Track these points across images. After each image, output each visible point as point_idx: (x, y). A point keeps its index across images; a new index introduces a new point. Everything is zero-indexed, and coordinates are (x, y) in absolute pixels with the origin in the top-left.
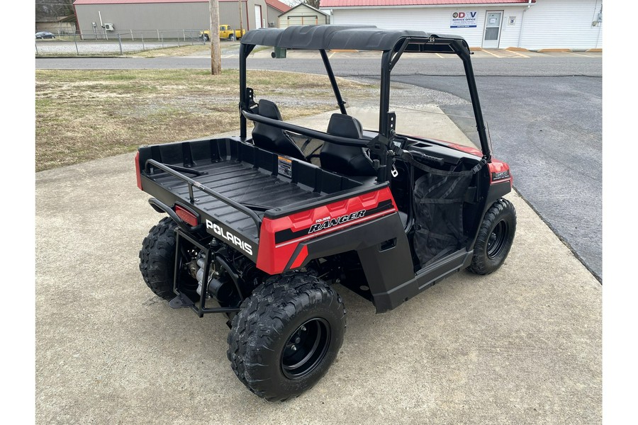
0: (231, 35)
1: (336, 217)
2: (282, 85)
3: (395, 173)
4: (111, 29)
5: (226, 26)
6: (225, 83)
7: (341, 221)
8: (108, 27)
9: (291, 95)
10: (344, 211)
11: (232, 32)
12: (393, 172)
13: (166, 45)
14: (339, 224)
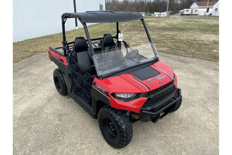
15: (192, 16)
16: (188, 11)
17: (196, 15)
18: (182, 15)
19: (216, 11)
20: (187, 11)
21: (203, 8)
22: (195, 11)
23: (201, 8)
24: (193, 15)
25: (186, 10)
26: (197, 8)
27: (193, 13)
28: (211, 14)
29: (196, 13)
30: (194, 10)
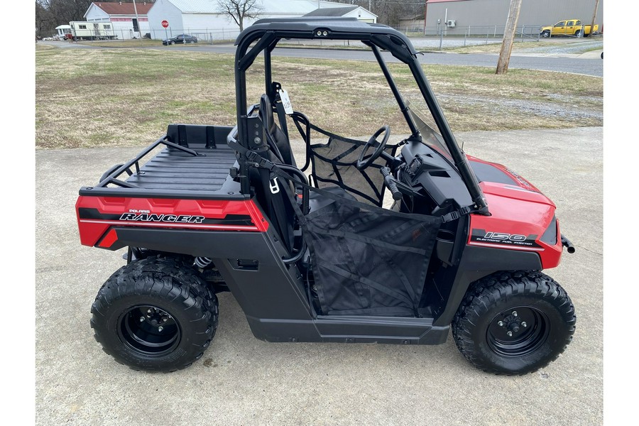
0: (578, 31)
1: (159, 214)
2: (565, 91)
3: (275, 189)
4: (453, 25)
5: (575, 21)
6: (498, 83)
7: (166, 219)
8: (450, 23)
9: (560, 103)
10: (171, 210)
11: (580, 28)
12: (271, 188)
13: (489, 42)
14: (161, 222)
15: (101, 41)
16: (84, 27)
17: (111, 37)
18: (71, 38)
19: (165, 26)
20: (81, 27)
21: (121, 19)
22: (105, 27)
23: (117, 20)
24: (102, 39)
25: (77, 24)
26: (107, 20)
27: (102, 34)
28: (148, 36)
29: (111, 34)
30: (101, 26)
